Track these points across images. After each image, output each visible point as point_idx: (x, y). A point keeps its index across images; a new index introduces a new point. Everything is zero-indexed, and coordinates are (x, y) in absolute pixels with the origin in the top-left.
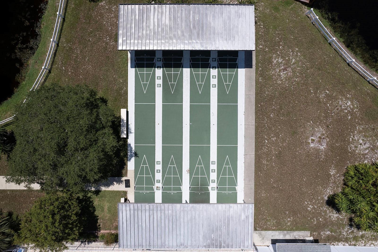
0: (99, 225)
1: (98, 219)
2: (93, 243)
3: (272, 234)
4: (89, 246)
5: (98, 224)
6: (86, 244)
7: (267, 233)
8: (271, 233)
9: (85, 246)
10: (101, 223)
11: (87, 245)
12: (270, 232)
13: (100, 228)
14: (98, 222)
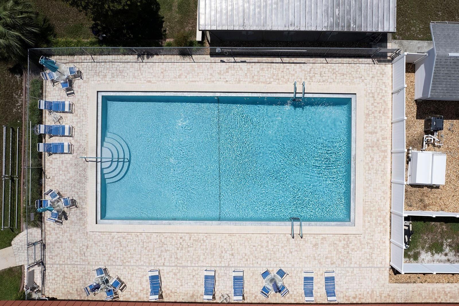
0: (165, 31)
1: (164, 21)
2: (155, 56)
3: (419, 45)
4: (149, 60)
5: (163, 30)
6: (144, 58)
7: (411, 43)
8: (417, 44)
9: (143, 61)
10: (166, 27)
11: (146, 60)
12: (415, 42)
13: (166, 34)
14: (163, 26)
